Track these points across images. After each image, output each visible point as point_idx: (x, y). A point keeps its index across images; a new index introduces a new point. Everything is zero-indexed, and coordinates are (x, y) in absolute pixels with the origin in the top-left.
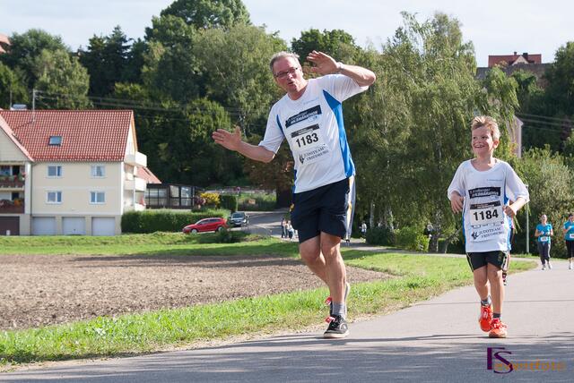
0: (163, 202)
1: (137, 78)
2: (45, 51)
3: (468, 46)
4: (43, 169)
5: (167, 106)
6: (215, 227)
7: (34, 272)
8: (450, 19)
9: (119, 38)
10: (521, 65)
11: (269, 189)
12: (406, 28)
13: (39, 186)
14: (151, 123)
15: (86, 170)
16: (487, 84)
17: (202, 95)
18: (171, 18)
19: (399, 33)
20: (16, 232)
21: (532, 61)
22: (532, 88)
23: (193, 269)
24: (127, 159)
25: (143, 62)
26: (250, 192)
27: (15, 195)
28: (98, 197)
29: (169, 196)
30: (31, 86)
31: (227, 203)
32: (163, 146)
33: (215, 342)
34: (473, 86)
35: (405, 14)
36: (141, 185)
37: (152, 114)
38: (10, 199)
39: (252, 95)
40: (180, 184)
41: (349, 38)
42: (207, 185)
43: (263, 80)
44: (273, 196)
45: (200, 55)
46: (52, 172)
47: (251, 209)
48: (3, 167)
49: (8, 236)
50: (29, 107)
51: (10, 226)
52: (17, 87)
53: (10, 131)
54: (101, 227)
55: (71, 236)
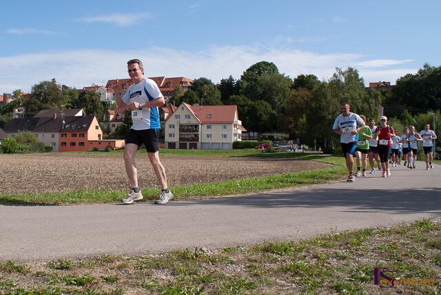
0: (247, 138)
1: (238, 93)
2: (205, 85)
3: (361, 79)
4: (205, 127)
5: (250, 102)
7: (202, 162)
8: (354, 70)
9: (231, 79)
10: (382, 86)
11: (287, 133)
12: (337, 73)
13: (203, 131)
14: (244, 110)
15: (220, 127)
16: (369, 94)
17: (261, 99)
18: (250, 72)
19: (335, 75)
20: (196, 148)
21: (386, 85)
22: (387, 95)
23: (259, 162)
24: (235, 123)
25: (240, 88)
26: (279, 134)
27: (195, 135)
28: (225, 136)
29: (250, 136)
30: (201, 97)
31: (271, 138)
32: (247, 118)
33: (280, 190)
34: (364, 94)
35: (337, 68)
36: (240, 132)
37: (243, 106)
38: (194, 136)
39: (279, 100)
40: (253, 131)
41: (316, 77)
42: (263, 132)
43: (284, 94)
44: (288, 136)
45: (261, 85)
46: (208, 127)
47: (279, 140)
48: (192, 126)
49: (193, 150)
50: (200, 105)
51: (194, 146)
52: (196, 97)
53: (193, 113)
54: (226, 147)
55: (215, 149)
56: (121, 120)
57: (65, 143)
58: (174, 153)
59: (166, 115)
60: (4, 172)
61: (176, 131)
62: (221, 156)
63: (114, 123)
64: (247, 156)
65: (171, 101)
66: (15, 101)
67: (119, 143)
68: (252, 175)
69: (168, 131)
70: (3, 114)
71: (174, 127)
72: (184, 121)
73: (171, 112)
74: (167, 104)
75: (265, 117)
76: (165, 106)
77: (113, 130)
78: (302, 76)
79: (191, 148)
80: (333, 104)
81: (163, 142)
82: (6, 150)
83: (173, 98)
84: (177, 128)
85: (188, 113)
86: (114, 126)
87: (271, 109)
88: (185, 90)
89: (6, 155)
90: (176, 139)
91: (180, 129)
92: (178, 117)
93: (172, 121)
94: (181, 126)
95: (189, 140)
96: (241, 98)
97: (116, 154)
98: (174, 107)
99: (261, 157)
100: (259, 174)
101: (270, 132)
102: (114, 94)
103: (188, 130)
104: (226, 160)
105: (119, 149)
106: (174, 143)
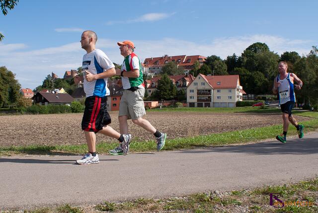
0: (247, 98)
1: (240, 66)
2: (216, 60)
4: (216, 91)
5: (248, 73)
6: (260, 105)
7: (214, 117)
9: (234, 56)
12: (313, 50)
13: (214, 94)
14: (244, 78)
15: (227, 91)
17: (257, 70)
18: (248, 50)
19: (311, 52)
20: (209, 106)
23: (255, 116)
24: (237, 88)
25: (241, 62)
26: (270, 96)
27: (209, 97)
28: (231, 97)
29: (248, 97)
30: (212, 69)
31: (264, 99)
32: (247, 84)
35: (313, 47)
36: (241, 94)
37: (244, 76)
39: (271, 70)
40: (251, 94)
41: (297, 54)
42: (258, 94)
43: (274, 66)
44: (276, 97)
45: (257, 60)
46: (218, 91)
47: (270, 100)
48: (206, 90)
49: (207, 108)
50: (212, 75)
51: (208, 105)
52: (209, 70)
53: (207, 81)
54: (231, 105)
55: (223, 107)
56: (155, 87)
57: (116, 104)
58: (193, 110)
59: (188, 83)
60: (72, 126)
61: (195, 94)
62: (227, 112)
63: (150, 89)
64: (247, 112)
65: (190, 73)
66: (79, 75)
67: (154, 104)
68: (250, 126)
69: (189, 94)
70: (71, 85)
71: (193, 91)
72: (201, 87)
73: (191, 81)
74: (188, 75)
75: (259, 84)
76: (186, 76)
77: (150, 94)
78: (287, 53)
79: (205, 106)
80: (310, 73)
81: (186, 102)
82: (74, 110)
83: (192, 71)
84: (196, 92)
85: (203, 81)
86: (150, 91)
87: (264, 77)
88: (202, 64)
89: (74, 114)
90: (195, 100)
91: (197, 93)
92: (196, 84)
93: (192, 87)
94: (198, 90)
95: (204, 100)
96: (243, 70)
97: (152, 111)
98: (193, 77)
99: (257, 112)
100: (255, 125)
101: (263, 94)
102: (150, 69)
103: (204, 94)
104: (232, 115)
105: (154, 108)
106: (194, 103)
